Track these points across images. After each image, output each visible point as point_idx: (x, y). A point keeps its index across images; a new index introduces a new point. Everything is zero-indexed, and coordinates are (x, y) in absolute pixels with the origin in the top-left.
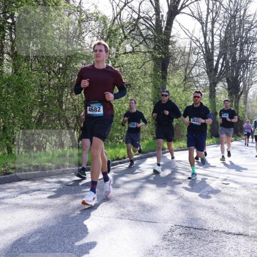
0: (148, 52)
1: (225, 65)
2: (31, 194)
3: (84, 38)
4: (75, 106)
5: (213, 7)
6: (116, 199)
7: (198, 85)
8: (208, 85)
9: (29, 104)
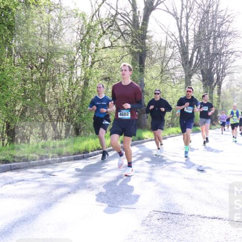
0: (126, 46)
1: (199, 58)
2: (15, 184)
3: (64, 34)
4: (57, 99)
5: (187, 3)
6: (98, 187)
7: (174, 77)
8: (184, 77)
9: (12, 98)
